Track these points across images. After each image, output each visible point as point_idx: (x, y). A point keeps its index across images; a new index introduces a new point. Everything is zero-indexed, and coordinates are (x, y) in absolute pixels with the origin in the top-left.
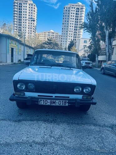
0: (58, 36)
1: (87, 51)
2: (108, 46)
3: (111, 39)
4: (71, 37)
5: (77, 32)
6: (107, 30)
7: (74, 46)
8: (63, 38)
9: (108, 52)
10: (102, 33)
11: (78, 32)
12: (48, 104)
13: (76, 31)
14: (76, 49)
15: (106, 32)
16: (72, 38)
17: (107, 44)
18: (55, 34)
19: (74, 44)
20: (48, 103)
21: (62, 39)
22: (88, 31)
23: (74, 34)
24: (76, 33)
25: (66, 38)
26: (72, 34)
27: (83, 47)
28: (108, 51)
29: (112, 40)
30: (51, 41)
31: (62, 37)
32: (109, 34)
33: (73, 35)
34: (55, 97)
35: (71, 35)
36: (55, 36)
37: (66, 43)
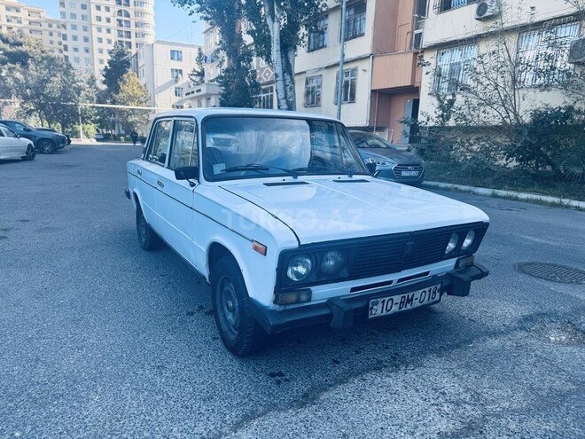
0: (45, 26)
1: (196, 94)
2: (280, 77)
3: (287, 52)
4: (109, 31)
5: (132, 13)
6: (273, 21)
7: (130, 71)
8: (69, 32)
9: (285, 98)
10: (259, 31)
11: (136, 14)
12: (395, 309)
13: (126, 8)
14: (142, 84)
15: (270, 28)
16: (114, 37)
17: (279, 70)
18: (23, 14)
19: (127, 63)
20: (394, 305)
21: (65, 37)
22: (206, 19)
23: (120, 21)
24: (128, 15)
25: (86, 34)
26: (108, 20)
27: (169, 77)
28: (283, 96)
29: (290, 55)
30: (21, 44)
31: (63, 32)
32: (283, 34)
33: (114, 23)
34: (400, 280)
35: (103, 22)
36: (25, 23)
37: (88, 55)
